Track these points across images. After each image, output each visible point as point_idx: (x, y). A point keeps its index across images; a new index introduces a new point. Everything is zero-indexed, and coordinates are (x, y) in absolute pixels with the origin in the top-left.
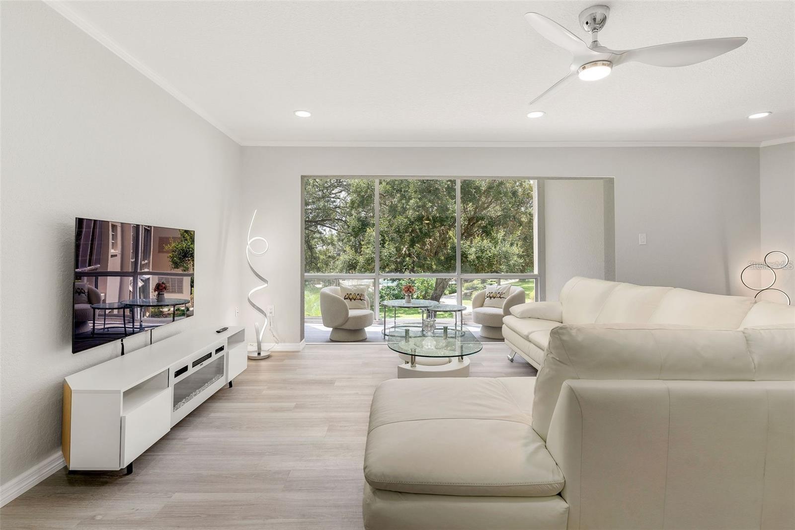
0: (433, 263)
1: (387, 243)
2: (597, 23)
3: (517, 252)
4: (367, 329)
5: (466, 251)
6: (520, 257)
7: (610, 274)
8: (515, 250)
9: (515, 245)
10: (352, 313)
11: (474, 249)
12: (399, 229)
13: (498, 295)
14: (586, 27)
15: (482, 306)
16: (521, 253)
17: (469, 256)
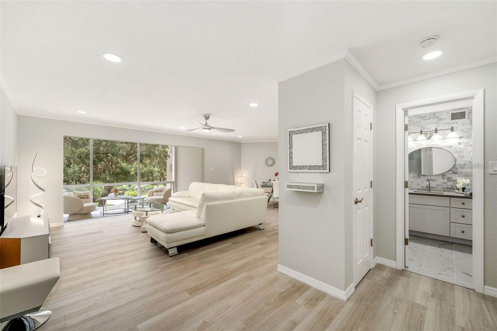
0: (107, 177)
1: (72, 164)
2: (207, 118)
3: (157, 170)
4: (92, 213)
5: (129, 170)
6: (159, 172)
7: (203, 181)
8: (156, 169)
9: (156, 167)
10: (85, 205)
11: (133, 169)
12: (81, 156)
13: (160, 191)
14: (204, 118)
15: (152, 196)
16: (159, 171)
17: (131, 172)
